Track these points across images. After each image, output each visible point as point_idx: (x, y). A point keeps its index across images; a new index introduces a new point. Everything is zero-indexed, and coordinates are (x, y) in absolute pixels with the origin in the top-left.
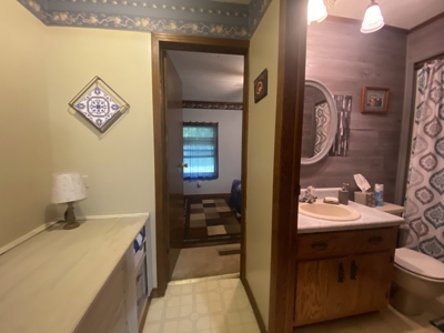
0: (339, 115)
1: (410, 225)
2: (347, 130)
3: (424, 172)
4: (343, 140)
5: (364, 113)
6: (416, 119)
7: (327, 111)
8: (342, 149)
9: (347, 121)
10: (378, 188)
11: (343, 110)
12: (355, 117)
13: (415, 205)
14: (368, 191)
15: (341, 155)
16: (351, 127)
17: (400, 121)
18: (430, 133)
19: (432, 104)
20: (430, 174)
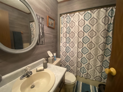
0: (39, 25)
1: (62, 63)
2: (43, 33)
3: (64, 47)
4: (42, 38)
5: (49, 27)
6: (61, 32)
7: (34, 25)
8: (42, 42)
9: (43, 29)
10: (55, 54)
11: (41, 23)
12: (46, 28)
13: (63, 57)
14: (52, 57)
15: (42, 44)
16: (45, 32)
17: (57, 32)
18: (65, 36)
19: (65, 28)
20: (65, 48)
